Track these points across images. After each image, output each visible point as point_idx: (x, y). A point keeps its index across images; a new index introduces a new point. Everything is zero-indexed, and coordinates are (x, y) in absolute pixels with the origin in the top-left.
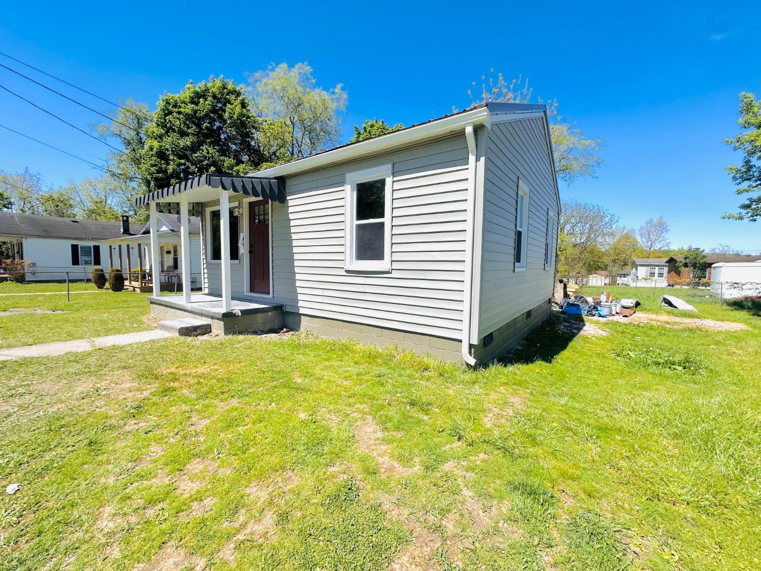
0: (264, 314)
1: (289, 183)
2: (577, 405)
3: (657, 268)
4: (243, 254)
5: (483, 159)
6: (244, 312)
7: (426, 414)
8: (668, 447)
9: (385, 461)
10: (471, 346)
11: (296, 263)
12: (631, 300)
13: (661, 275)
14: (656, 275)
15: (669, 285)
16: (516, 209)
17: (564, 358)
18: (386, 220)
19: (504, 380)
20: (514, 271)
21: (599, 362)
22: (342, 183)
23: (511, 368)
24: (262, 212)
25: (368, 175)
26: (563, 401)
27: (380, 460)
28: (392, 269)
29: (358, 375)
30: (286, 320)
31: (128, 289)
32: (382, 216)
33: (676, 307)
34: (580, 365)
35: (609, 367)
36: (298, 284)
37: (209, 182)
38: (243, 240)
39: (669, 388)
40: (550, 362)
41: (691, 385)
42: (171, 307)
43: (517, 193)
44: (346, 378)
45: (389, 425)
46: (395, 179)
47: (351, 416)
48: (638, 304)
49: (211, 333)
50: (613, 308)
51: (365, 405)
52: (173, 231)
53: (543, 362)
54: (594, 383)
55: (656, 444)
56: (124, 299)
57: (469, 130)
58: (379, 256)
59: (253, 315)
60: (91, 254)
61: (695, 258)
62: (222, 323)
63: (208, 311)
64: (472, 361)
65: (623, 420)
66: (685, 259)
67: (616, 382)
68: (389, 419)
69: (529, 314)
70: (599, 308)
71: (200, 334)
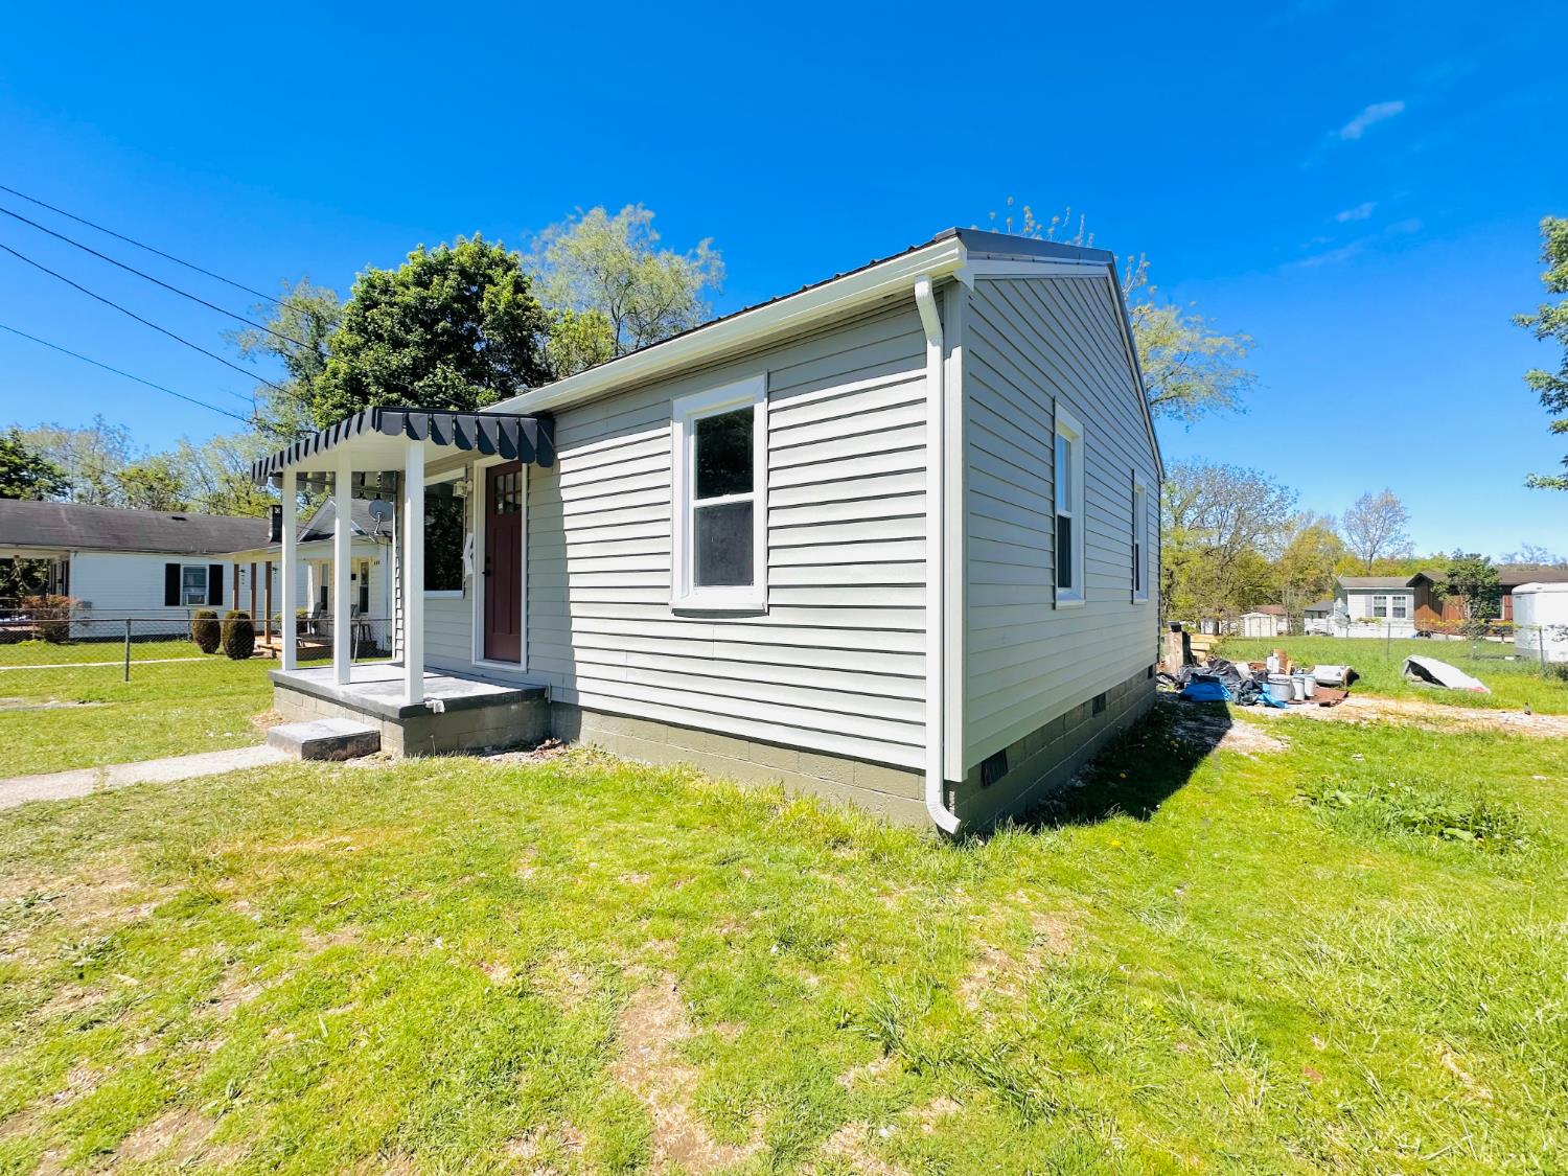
0: (503, 708)
1: (562, 424)
2: (1208, 941)
3: (1390, 598)
4: (470, 576)
5: (957, 353)
6: (453, 705)
7: (816, 971)
8: (1459, 1079)
9: (673, 1119)
10: (947, 785)
11: (574, 595)
12: (1337, 669)
13: (1399, 612)
14: (1390, 611)
15: (1421, 634)
16: (1053, 468)
17: (1181, 807)
18: (757, 496)
19: (1029, 870)
20: (1054, 608)
21: (1268, 819)
22: (665, 421)
23: (1049, 838)
24: (510, 488)
25: (718, 401)
26: (1175, 929)
27: (663, 1116)
28: (769, 606)
29: (673, 858)
30: (553, 720)
31: (262, 653)
32: (747, 485)
33: (1438, 682)
34: (1220, 828)
35: (1291, 833)
36: (577, 640)
37: (378, 425)
38: (472, 547)
39: (1445, 890)
40: (1147, 818)
41: (1501, 881)
42: (310, 694)
43: (1053, 434)
44: (640, 868)
45: (714, 1003)
46: (774, 405)
47: (626, 974)
48: (1352, 677)
49: (377, 754)
50: (1298, 687)
51: (668, 943)
52: (360, 533)
53: (1132, 819)
54: (1254, 876)
55: (1426, 1069)
56: (244, 675)
57: (923, 290)
58: (744, 577)
59: (475, 712)
60: (204, 583)
61: (1473, 575)
62: (400, 730)
63: (375, 703)
64: (951, 823)
65: (1329, 986)
66: (1449, 576)
67: (1309, 873)
68: (717, 984)
69: (1099, 702)
70: (1265, 687)
71: (351, 756)
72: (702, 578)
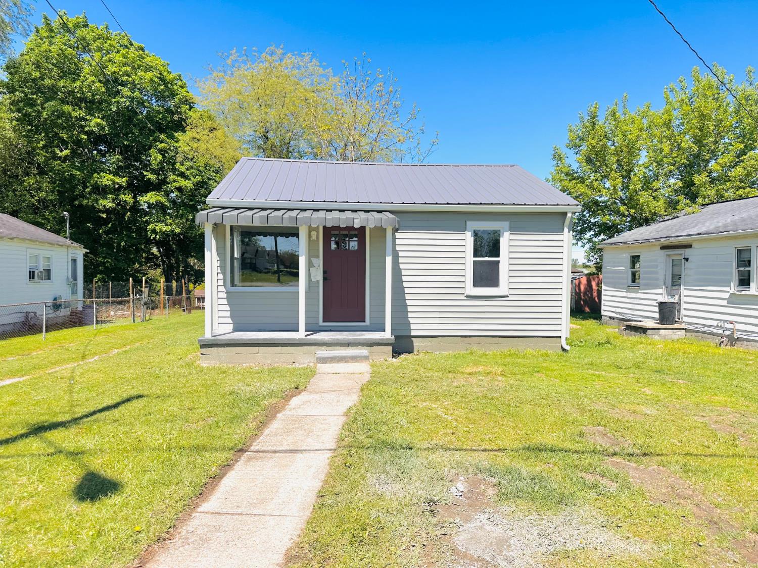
4: (319, 281)
18: (502, 259)
28: (510, 294)
38: (319, 266)
46: (513, 232)
57: (570, 215)
58: (495, 284)
62: (389, 348)
63: (367, 339)
64: (568, 348)
72: (476, 285)
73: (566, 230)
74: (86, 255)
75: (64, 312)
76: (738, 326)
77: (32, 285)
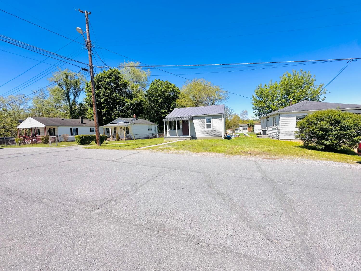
4: (182, 128)
14: (245, 129)
18: (211, 123)
22: (204, 119)
25: (209, 118)
28: (213, 129)
33: (246, 135)
46: (213, 119)
48: (239, 135)
50: (235, 136)
52: (128, 123)
60: (75, 131)
61: (252, 124)
64: (223, 138)
72: (207, 128)
73: (222, 118)
74: (158, 126)
75: (154, 136)
76: (273, 135)
77: (149, 131)
